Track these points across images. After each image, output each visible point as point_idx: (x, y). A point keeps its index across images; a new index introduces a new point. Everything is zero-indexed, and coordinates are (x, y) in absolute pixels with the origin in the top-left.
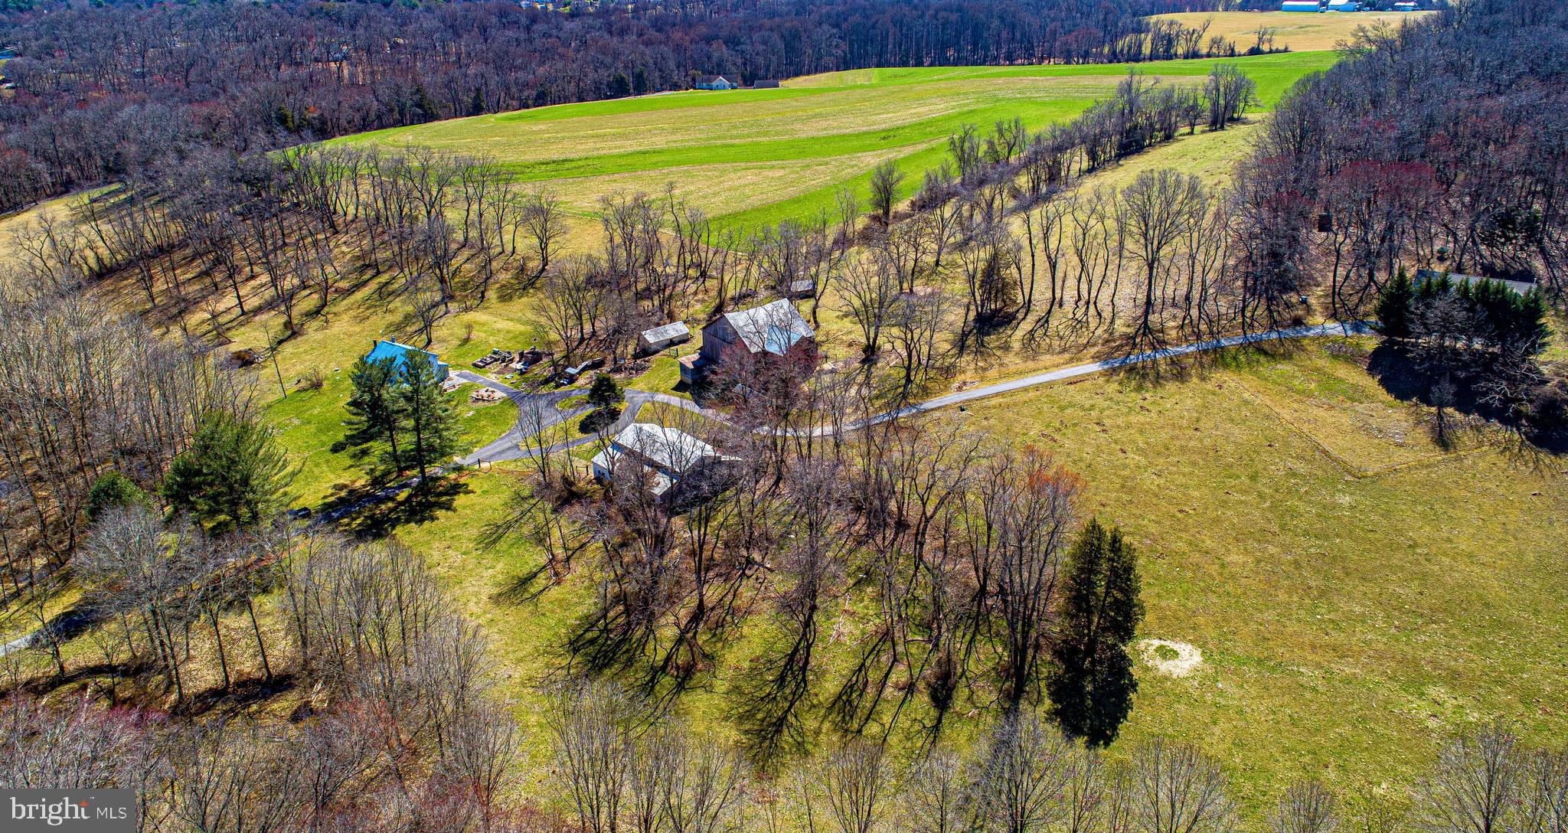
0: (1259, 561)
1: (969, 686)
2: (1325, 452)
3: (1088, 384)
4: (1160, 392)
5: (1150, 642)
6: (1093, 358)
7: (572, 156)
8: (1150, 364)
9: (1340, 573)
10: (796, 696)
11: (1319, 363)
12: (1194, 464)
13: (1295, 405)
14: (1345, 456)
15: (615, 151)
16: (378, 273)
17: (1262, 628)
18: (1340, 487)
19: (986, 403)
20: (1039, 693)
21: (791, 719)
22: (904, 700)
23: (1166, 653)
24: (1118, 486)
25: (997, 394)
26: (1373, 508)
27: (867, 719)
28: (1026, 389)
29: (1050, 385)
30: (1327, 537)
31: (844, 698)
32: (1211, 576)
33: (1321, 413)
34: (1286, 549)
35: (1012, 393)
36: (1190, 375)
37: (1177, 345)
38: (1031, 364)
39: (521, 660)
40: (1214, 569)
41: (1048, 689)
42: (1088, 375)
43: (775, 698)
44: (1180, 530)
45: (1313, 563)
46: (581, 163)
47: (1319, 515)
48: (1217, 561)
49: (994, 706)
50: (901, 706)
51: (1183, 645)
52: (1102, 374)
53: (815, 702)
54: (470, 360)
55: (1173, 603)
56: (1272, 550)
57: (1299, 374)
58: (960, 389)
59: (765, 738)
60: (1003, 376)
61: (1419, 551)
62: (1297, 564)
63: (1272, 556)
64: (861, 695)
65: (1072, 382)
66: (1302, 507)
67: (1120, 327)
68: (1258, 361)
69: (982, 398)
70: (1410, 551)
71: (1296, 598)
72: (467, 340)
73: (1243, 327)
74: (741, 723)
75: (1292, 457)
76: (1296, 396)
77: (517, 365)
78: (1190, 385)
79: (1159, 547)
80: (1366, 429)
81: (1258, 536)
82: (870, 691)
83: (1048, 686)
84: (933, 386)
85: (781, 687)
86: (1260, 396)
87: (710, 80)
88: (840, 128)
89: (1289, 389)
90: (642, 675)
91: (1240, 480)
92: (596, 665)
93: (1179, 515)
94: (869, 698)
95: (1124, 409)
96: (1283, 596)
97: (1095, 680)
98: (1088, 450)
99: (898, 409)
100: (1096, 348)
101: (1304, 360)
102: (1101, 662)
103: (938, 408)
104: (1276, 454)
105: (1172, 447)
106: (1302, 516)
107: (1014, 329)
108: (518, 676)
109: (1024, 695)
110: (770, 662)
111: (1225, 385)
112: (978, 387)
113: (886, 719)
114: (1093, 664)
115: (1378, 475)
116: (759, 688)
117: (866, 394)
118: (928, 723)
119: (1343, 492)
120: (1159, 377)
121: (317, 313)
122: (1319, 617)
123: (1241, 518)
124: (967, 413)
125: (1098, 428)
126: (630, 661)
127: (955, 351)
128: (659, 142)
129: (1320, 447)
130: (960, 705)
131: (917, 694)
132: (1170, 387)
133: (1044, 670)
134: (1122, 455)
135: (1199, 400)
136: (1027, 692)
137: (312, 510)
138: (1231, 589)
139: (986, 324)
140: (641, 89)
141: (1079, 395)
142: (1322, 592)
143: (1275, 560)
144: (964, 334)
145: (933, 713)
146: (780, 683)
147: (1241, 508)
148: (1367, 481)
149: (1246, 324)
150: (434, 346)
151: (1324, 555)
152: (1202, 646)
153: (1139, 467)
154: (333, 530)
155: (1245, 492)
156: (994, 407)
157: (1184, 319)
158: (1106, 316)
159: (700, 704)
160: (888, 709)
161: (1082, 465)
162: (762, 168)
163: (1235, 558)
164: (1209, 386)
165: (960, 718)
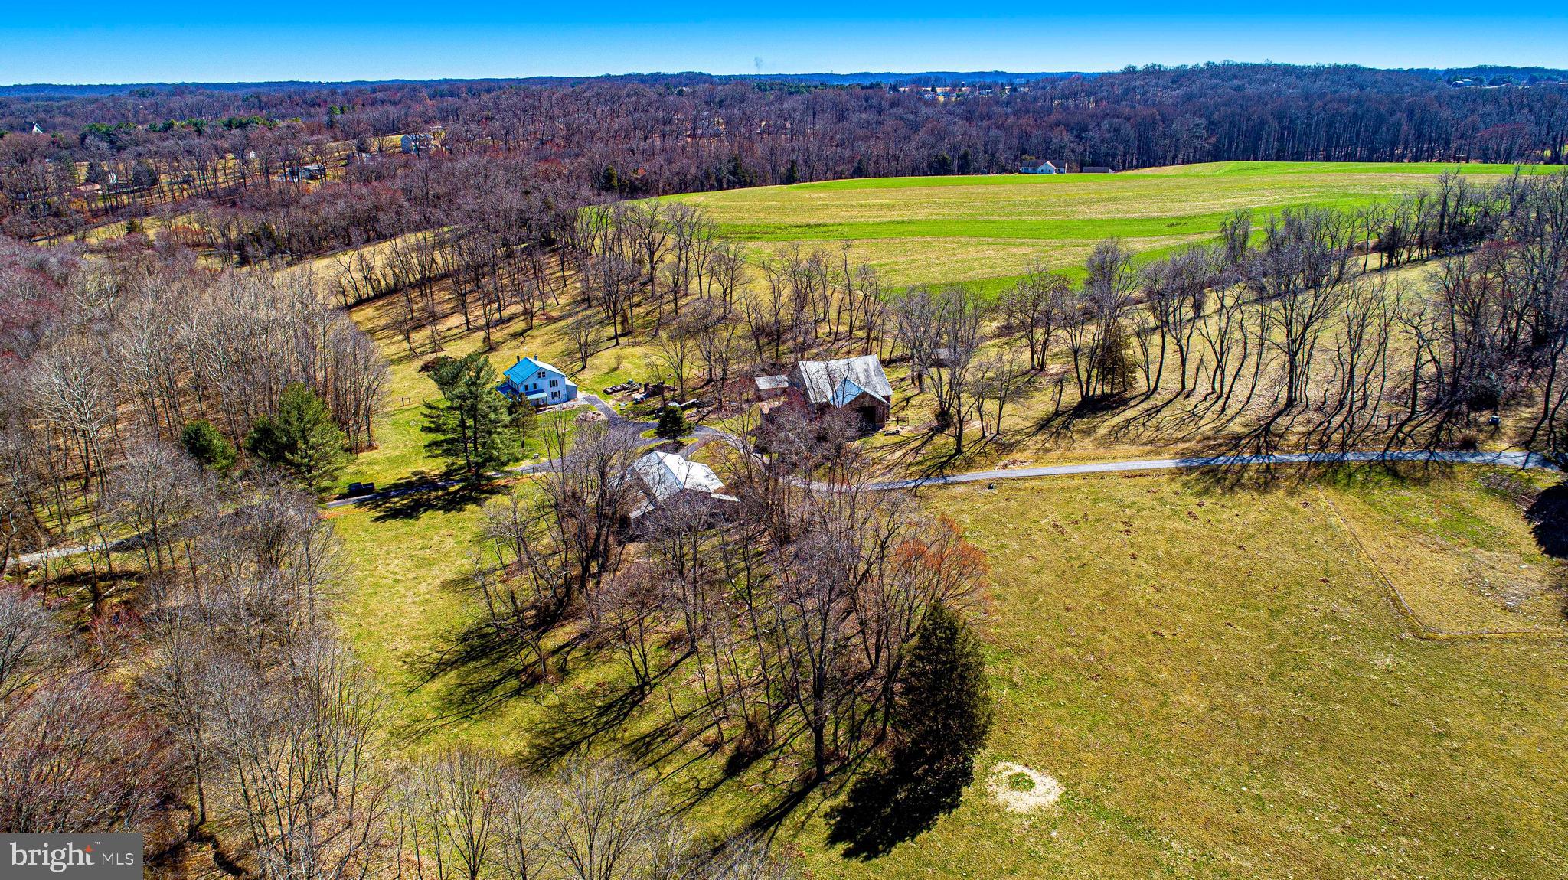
0: (1213, 709)
1: (775, 760)
2: (1396, 601)
3: (1146, 481)
4: (1227, 500)
5: (1012, 766)
6: (1176, 454)
7: (828, 221)
8: (1236, 469)
9: (1313, 746)
10: (608, 725)
11: (1461, 494)
12: (1210, 585)
13: (1392, 540)
14: (1421, 611)
15: (871, 220)
16: (590, 306)
17: (1159, 784)
18: (1388, 644)
19: (1021, 484)
20: (841, 787)
21: (584, 745)
22: (702, 756)
23: (1020, 783)
24: (1099, 592)
25: (1038, 477)
26: (1414, 680)
27: (650, 765)
28: (1072, 476)
29: (1102, 475)
30: (1327, 700)
31: (647, 739)
32: (1139, 712)
33: (1425, 554)
34: (1260, 701)
35: (1055, 477)
36: (1278, 487)
37: (1289, 453)
38: (1101, 451)
39: (415, 638)
40: (1148, 705)
41: (855, 785)
42: (1154, 470)
43: (586, 723)
44: (1140, 654)
45: (1285, 726)
46: (831, 228)
47: (1334, 672)
48: (1160, 696)
49: (784, 786)
50: (697, 759)
51: (1047, 780)
52: (1171, 472)
53: (619, 736)
54: (604, 387)
55: (1068, 731)
56: (1240, 698)
57: (1424, 505)
58: (1005, 466)
59: (545, 756)
60: (1065, 460)
61: (1446, 742)
62: (1262, 723)
63: (1235, 705)
64: (664, 741)
65: (1128, 475)
66: (1317, 657)
67: (1235, 427)
68: (1378, 483)
69: (1019, 479)
70: (1433, 741)
71: (1230, 761)
72: (615, 369)
73: (1390, 443)
74: (537, 737)
75: (1345, 598)
76: (1401, 530)
77: (638, 396)
78: (1269, 497)
79: (1100, 667)
80: (1474, 583)
81: (1233, 680)
82: (677, 739)
83: (858, 782)
84: (982, 460)
85: (601, 714)
86: (1352, 522)
87: (1036, 165)
88: (1128, 212)
89: (1398, 520)
90: (496, 674)
91: (1256, 613)
92: (468, 657)
93: (1151, 638)
94: (670, 745)
95: (1168, 512)
96: (1215, 755)
97: (914, 790)
98: (1094, 548)
99: (928, 477)
100: (1188, 445)
101: (1442, 489)
102: (936, 773)
103: (967, 482)
104: (1325, 592)
105: (1196, 562)
106: (1310, 668)
107: (1114, 416)
108: (402, 650)
109: (824, 785)
110: (612, 689)
111: (1314, 504)
112: (1024, 467)
113: (668, 769)
114: (926, 772)
115: (1452, 640)
116: (581, 710)
117: (909, 459)
118: (703, 785)
119: (1387, 651)
120: (1238, 483)
121: (521, 334)
122: (1244, 789)
123: (1227, 655)
124: (993, 491)
125: (1122, 527)
126: (499, 659)
127: (1033, 429)
128: (921, 214)
129: (1393, 594)
130: (750, 776)
131: (718, 754)
132: (1243, 496)
133: (868, 765)
134: (1129, 560)
135: (1268, 516)
136: (829, 783)
137: (378, 487)
138: (1154, 731)
139: (1089, 406)
140: (964, 170)
141: (1126, 491)
142: (1272, 762)
143: (1235, 712)
144: (1056, 414)
145: (718, 776)
146: (604, 710)
147: (1234, 645)
148: (1431, 644)
149: (1395, 440)
150: (586, 371)
151: (1307, 720)
152: (1070, 786)
153: (1140, 577)
154: (378, 506)
155: (1253, 627)
156: (1025, 489)
157: (1319, 426)
158: (1229, 412)
159: (519, 711)
160: (679, 760)
161: (1076, 563)
162: (1009, 244)
163: (1186, 698)
164: (1293, 502)
165: (739, 788)
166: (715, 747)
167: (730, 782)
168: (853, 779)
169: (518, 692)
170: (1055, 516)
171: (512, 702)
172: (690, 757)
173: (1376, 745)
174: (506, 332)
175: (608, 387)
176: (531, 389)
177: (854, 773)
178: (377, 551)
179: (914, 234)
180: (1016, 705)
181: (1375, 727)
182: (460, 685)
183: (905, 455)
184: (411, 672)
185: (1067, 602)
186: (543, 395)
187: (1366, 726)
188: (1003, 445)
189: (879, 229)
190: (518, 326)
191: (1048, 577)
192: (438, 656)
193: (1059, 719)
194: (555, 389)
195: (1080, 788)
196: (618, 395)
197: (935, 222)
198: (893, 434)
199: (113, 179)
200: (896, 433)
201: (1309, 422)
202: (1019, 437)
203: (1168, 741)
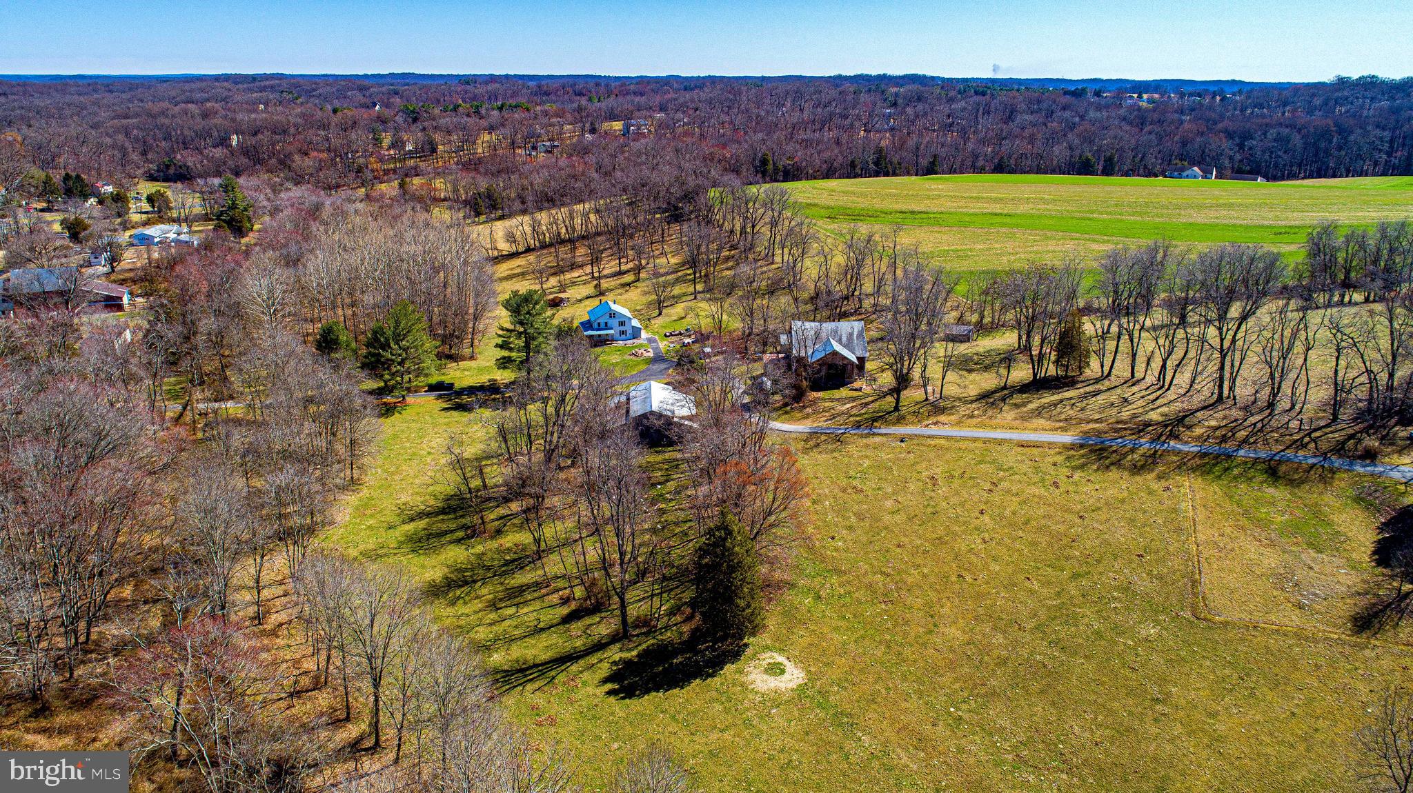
0: (968, 643)
1: (603, 618)
2: (1195, 583)
3: (1036, 451)
5: (777, 656)
6: (1081, 432)
8: (1125, 451)
9: (1035, 687)
10: (504, 573)
11: (1327, 499)
14: (1214, 595)
17: (884, 692)
18: (1162, 618)
19: (929, 441)
20: (637, 646)
21: (479, 584)
22: (553, 606)
23: (776, 670)
24: (934, 536)
25: (947, 437)
26: (1166, 651)
27: (514, 605)
28: (975, 440)
29: (1000, 442)
30: (1074, 654)
31: (524, 587)
32: (905, 634)
33: (1252, 546)
34: (1015, 644)
35: (961, 439)
36: (1152, 471)
37: (1185, 443)
38: (1017, 423)
39: (417, 493)
40: (916, 631)
41: (648, 647)
42: (1050, 443)
43: (490, 569)
44: (935, 590)
45: (1021, 668)
47: (1097, 632)
48: (930, 626)
49: (597, 637)
50: (549, 607)
51: (797, 671)
52: (1064, 446)
53: (506, 582)
54: (666, 331)
55: (837, 639)
56: (998, 639)
57: (1282, 503)
58: (926, 425)
59: (449, 586)
60: (981, 426)
62: (1003, 662)
63: (990, 644)
64: (534, 591)
65: (1026, 445)
66: (1090, 617)
67: (1154, 415)
68: (1251, 479)
69: (930, 437)
71: (957, 686)
72: (682, 318)
73: (1291, 445)
74: (452, 572)
75: (1150, 573)
76: (1244, 521)
77: (687, 340)
78: (1138, 478)
79: (896, 594)
80: (1280, 579)
81: (1001, 624)
82: (544, 591)
83: (653, 645)
84: (911, 418)
85: (503, 566)
86: (1200, 510)
87: (1183, 169)
88: (1238, 218)
89: (1246, 513)
90: (452, 525)
91: (1059, 573)
92: (443, 511)
93: (954, 579)
94: (536, 595)
95: (1036, 479)
96: (947, 679)
97: (689, 658)
98: (953, 501)
99: (859, 427)
100: (1097, 425)
101: (1312, 494)
102: (715, 650)
103: (886, 434)
104: (1134, 566)
105: (1034, 523)
106: (1076, 626)
107: (1053, 394)
108: (403, 500)
109: (626, 641)
110: (523, 550)
111: (1175, 490)
112: (945, 427)
113: (526, 610)
114: (707, 648)
115: (1225, 624)
116: (493, 559)
117: (854, 411)
118: (542, 625)
119: (1157, 623)
120: (1118, 464)
121: (629, 284)
122: (952, 710)
123: (1010, 603)
124: (902, 444)
125: (988, 486)
126: (461, 516)
127: (974, 398)
128: (1022, 208)
129: (1198, 577)
130: (577, 627)
131: (566, 607)
132: (1114, 474)
133: (669, 634)
134: (977, 514)
135: (1125, 494)
136: (630, 641)
137: (457, 386)
138: (907, 652)
139: (1038, 385)
140: (1108, 171)
141: (1012, 458)
142: (993, 694)
143: (987, 649)
144: (1004, 388)
145: (555, 622)
146: (507, 563)
147: (1021, 595)
148: (1204, 624)
149: (1298, 443)
150: (660, 318)
151: (1045, 666)
152: (812, 678)
153: (977, 529)
154: (450, 400)
155: (1048, 584)
156: (929, 446)
157: (1232, 422)
158: (1158, 402)
159: (451, 553)
160: (537, 605)
161: (930, 510)
162: (1094, 241)
163: (952, 631)
164: (1155, 486)
165: (565, 632)
166: (565, 601)
167: (561, 627)
168: (651, 642)
169: (459, 541)
170: (939, 471)
171: (451, 547)
172: (544, 605)
173: (1093, 697)
174: (618, 282)
175: (668, 331)
176: (603, 326)
177: (654, 638)
178: (430, 431)
179: (1003, 225)
180: (809, 612)
181: (1102, 684)
182: (425, 529)
183: (852, 408)
184: (399, 515)
185: (903, 539)
186: (611, 332)
187: (1094, 681)
188: (937, 408)
189: (974, 219)
190: (629, 278)
191: (899, 518)
192: (423, 507)
193: (837, 629)
194: (622, 328)
195: (818, 683)
196: (673, 339)
197: (1032, 216)
198: (856, 390)
199: (409, 147)
200: (860, 389)
201: (1225, 418)
202: (956, 404)
203: (915, 661)
